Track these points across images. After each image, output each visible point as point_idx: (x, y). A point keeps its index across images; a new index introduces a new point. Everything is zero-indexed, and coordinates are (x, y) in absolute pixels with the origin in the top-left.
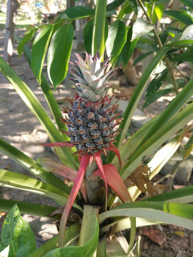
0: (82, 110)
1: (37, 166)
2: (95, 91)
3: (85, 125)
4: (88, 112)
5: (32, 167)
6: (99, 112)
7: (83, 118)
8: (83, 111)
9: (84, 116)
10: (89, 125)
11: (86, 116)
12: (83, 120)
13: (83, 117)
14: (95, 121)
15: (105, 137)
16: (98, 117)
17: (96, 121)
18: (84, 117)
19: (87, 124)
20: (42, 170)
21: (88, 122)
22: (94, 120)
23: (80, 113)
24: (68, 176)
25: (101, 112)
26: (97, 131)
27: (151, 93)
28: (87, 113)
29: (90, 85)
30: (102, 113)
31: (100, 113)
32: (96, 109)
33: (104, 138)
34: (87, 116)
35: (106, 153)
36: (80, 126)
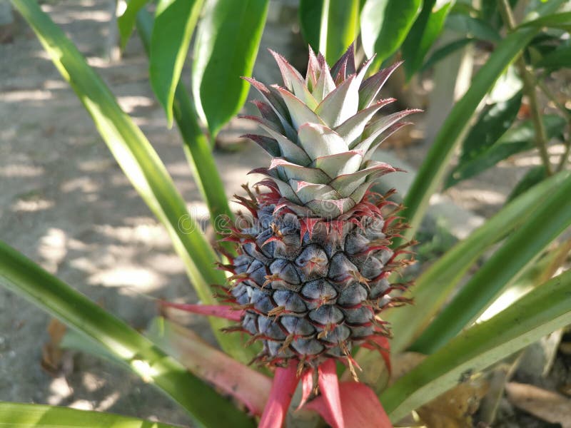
0: (288, 240)
1: (152, 355)
2: (334, 183)
3: (293, 290)
4: (304, 247)
5: (138, 357)
6: (343, 248)
7: (290, 266)
8: (289, 246)
9: (291, 259)
10: (306, 291)
11: (298, 261)
12: (288, 274)
13: (289, 262)
14: (328, 278)
15: (357, 324)
16: (338, 268)
17: (333, 279)
18: (293, 263)
19: (299, 287)
20: (166, 365)
21: (304, 281)
22: (325, 276)
23: (280, 249)
24: (234, 388)
25: (348, 248)
26: (333, 308)
27: (473, 154)
28: (303, 249)
29: (318, 164)
30: (351, 252)
31: (345, 253)
32: (335, 240)
33: (351, 327)
34: (302, 262)
35: (355, 374)
36: (275, 290)
